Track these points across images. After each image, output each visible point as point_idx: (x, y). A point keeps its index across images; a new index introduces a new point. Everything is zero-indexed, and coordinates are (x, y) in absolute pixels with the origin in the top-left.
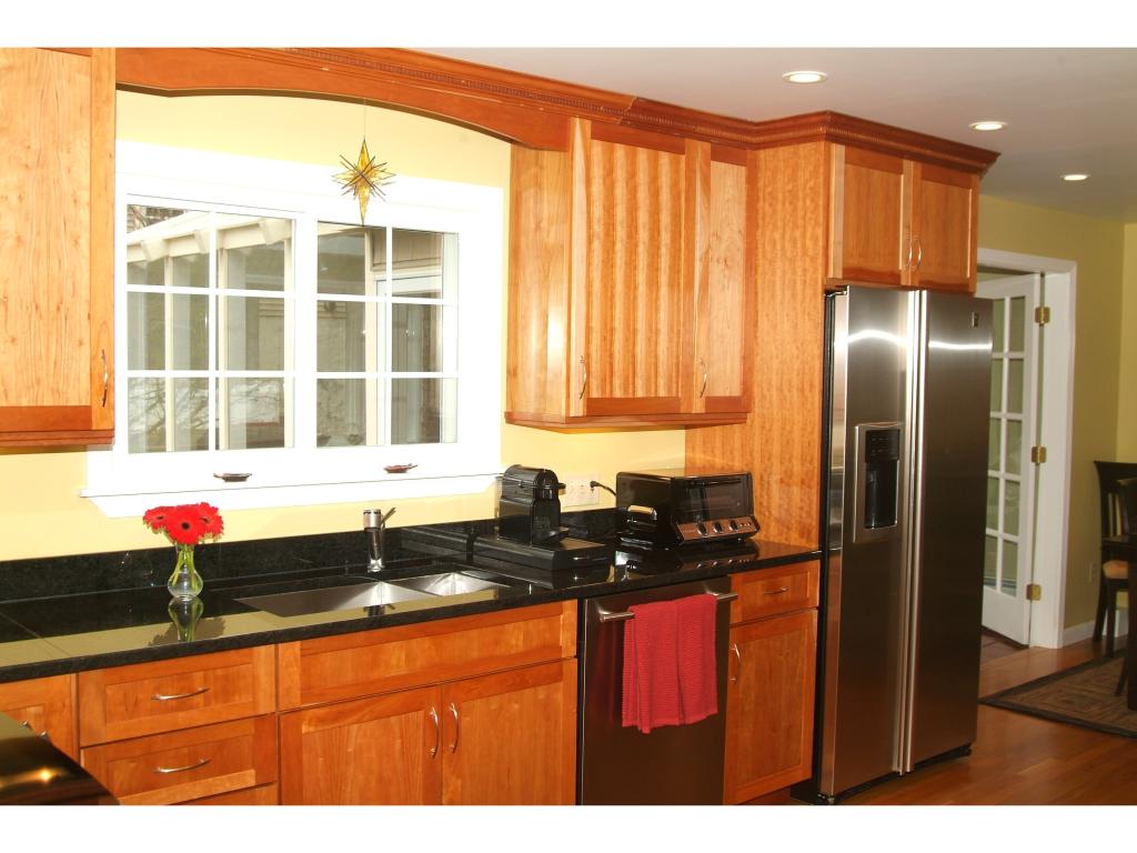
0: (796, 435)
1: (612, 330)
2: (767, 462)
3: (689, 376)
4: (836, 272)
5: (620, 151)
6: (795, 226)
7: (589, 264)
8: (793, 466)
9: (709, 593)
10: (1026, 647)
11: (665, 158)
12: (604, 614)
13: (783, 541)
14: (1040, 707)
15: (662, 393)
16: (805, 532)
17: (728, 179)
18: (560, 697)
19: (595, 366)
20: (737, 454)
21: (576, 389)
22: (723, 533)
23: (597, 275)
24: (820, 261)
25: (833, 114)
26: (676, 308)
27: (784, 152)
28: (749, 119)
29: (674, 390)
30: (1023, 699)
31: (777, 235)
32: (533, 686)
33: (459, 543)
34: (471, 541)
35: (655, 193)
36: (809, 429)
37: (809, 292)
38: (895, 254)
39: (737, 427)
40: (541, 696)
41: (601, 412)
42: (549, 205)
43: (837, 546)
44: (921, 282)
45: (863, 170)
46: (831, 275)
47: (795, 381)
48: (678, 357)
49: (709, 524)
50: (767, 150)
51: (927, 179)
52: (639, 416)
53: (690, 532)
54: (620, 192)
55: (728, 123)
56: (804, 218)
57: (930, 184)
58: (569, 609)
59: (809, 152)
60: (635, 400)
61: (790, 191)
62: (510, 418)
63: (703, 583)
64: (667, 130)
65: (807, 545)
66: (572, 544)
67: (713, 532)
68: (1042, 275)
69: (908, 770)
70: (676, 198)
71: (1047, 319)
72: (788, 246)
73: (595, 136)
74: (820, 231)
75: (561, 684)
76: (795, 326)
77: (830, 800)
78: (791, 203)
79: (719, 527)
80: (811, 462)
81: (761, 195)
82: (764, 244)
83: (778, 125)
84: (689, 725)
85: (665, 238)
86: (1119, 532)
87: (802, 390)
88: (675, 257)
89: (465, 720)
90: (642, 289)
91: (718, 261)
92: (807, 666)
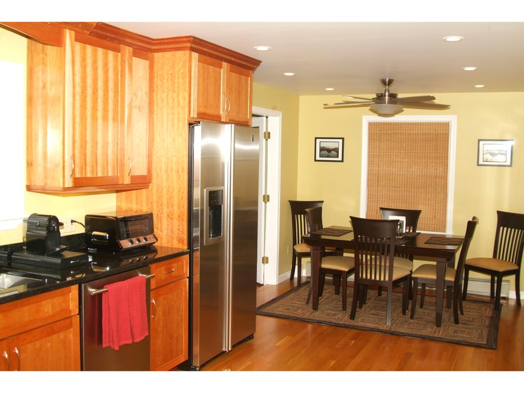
0: (175, 194)
1: (86, 142)
2: (160, 207)
3: (122, 165)
4: (194, 115)
5: (89, 48)
6: (174, 91)
7: (74, 107)
8: (174, 209)
9: (140, 275)
10: (263, 285)
11: (111, 54)
12: (93, 291)
13: (170, 246)
14: (277, 313)
15: (110, 174)
16: (180, 241)
17: (140, 66)
18: (71, 336)
19: (77, 161)
20: (144, 203)
21: (68, 173)
22: (141, 244)
23: (78, 113)
24: (187, 109)
25: (194, 38)
26: (116, 131)
27: (168, 55)
28: (151, 37)
29: (116, 172)
30: (268, 310)
31: (164, 96)
32: (58, 333)
33: (3, 257)
34: (10, 255)
35: (106, 72)
36: (182, 191)
37: (181, 124)
38: (218, 107)
39: (144, 191)
40: (62, 337)
41: (81, 185)
42: (51, 75)
43: (197, 247)
44: (229, 120)
45: (206, 65)
46: (192, 116)
47: (174, 167)
48: (117, 156)
49: (134, 240)
50: (159, 53)
51: (232, 72)
52: (99, 186)
53: (126, 244)
54: (89, 70)
55: (142, 38)
56: (178, 88)
57: (233, 73)
58: (74, 290)
59: (181, 56)
60: (97, 178)
61: (171, 74)
62: (29, 188)
63: (137, 270)
64: (112, 39)
65: (182, 248)
66: (68, 254)
67: (137, 243)
68: (267, 117)
69: (230, 350)
70: (116, 74)
71: (269, 137)
72: (170, 102)
73: (77, 40)
74: (187, 95)
75: (72, 329)
76: (174, 141)
77: (197, 369)
78: (171, 80)
79: (139, 241)
80: (183, 207)
81: (156, 75)
82: (157, 99)
83: (166, 41)
84: (137, 343)
85: (111, 95)
86: (306, 233)
87: (178, 172)
88: (116, 105)
89: (23, 356)
90: (89, 120)
91: (136, 107)
92: (184, 306)
